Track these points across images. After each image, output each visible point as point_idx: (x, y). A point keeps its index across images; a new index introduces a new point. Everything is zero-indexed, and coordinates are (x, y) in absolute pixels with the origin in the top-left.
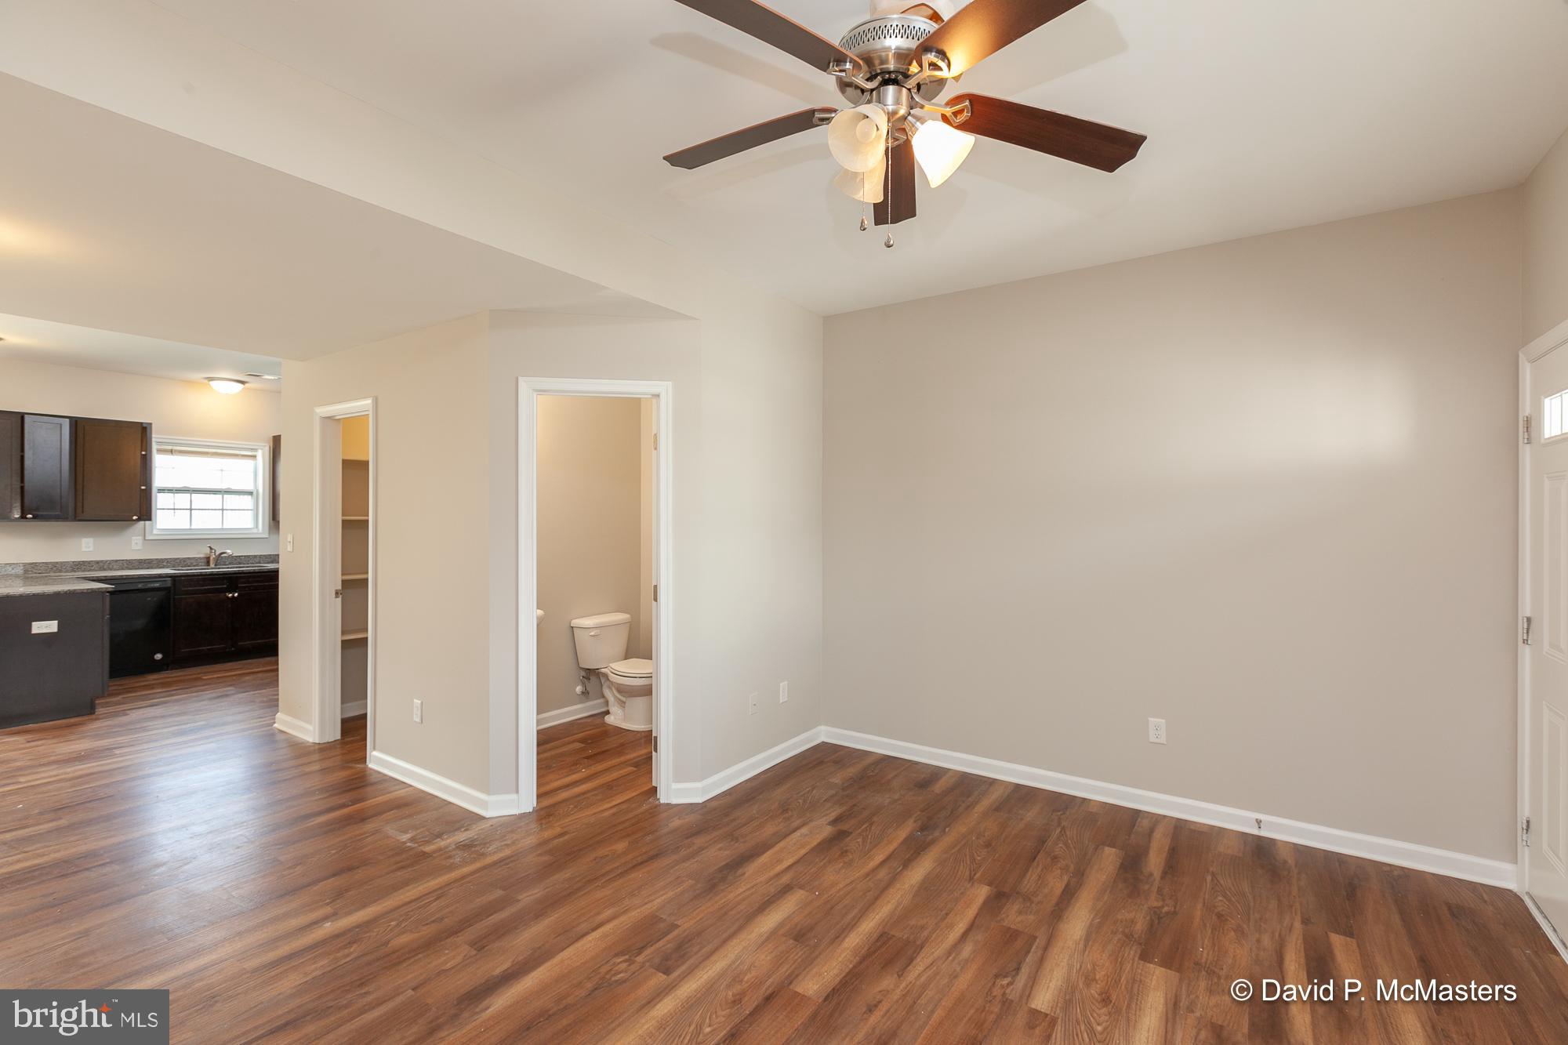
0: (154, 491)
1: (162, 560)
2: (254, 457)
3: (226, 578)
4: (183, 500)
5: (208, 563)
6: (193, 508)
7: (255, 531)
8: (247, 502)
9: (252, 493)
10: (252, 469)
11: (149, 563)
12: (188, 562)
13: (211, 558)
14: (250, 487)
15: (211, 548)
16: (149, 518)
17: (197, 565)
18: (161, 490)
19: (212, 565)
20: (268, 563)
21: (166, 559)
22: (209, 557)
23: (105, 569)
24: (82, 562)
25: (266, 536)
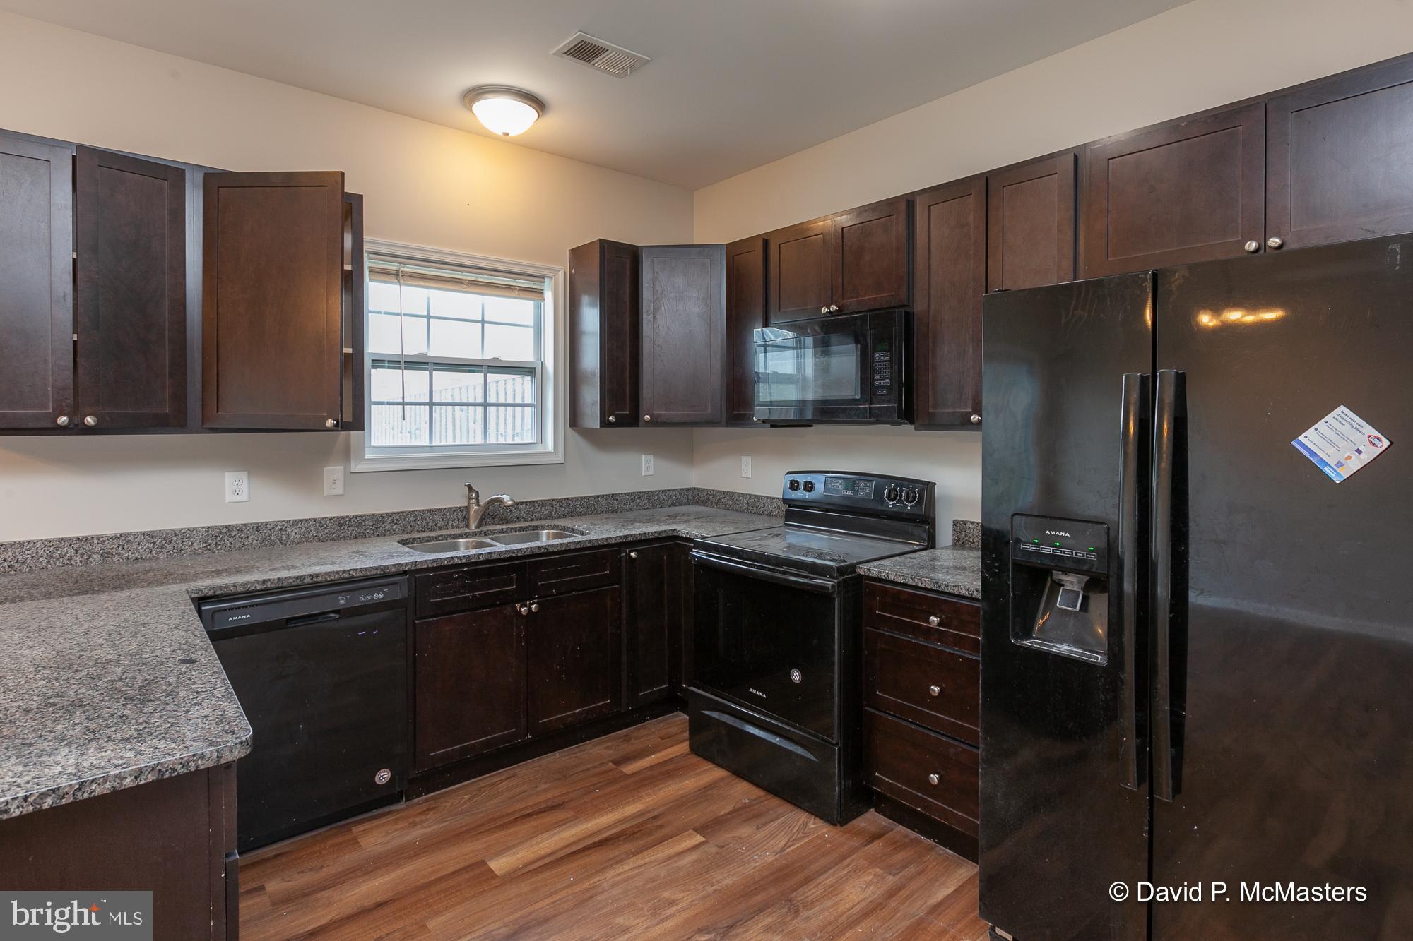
0: (367, 363)
1: (378, 519)
2: (540, 292)
3: (512, 569)
4: (417, 381)
5: (466, 519)
6: (435, 400)
7: (539, 449)
8: (522, 387)
9: (534, 369)
10: (530, 321)
11: (359, 525)
12: (430, 519)
13: (472, 512)
14: (526, 355)
15: (470, 487)
16: (357, 423)
17: (446, 527)
18: (378, 363)
19: (473, 527)
20: (565, 516)
21: (389, 515)
22: (467, 508)
23: (272, 544)
24: (226, 527)
25: (560, 459)
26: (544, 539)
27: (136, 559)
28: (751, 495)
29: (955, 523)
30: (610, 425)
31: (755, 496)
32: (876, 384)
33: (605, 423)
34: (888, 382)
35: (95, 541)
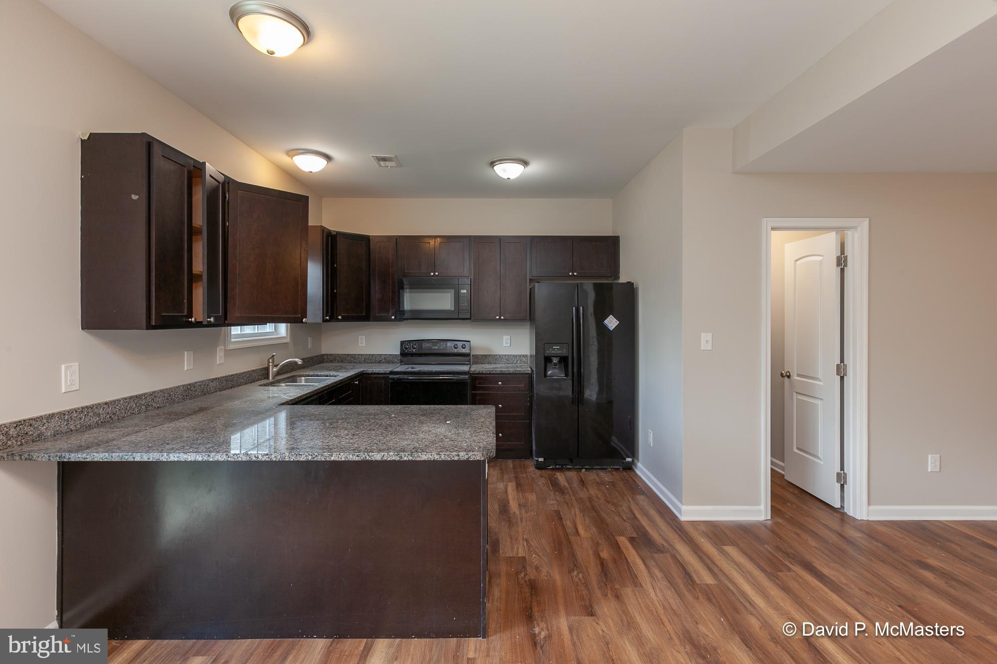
1: (238, 376)
7: (279, 335)
12: (253, 375)
13: (271, 370)
17: (258, 379)
19: (271, 378)
21: (242, 373)
22: (267, 369)
23: (205, 394)
24: (190, 384)
25: (288, 340)
26: (303, 381)
27: (158, 407)
28: (367, 355)
29: (473, 356)
30: (327, 321)
31: (370, 355)
32: (461, 305)
33: (324, 321)
34: (466, 304)
35: (143, 397)
